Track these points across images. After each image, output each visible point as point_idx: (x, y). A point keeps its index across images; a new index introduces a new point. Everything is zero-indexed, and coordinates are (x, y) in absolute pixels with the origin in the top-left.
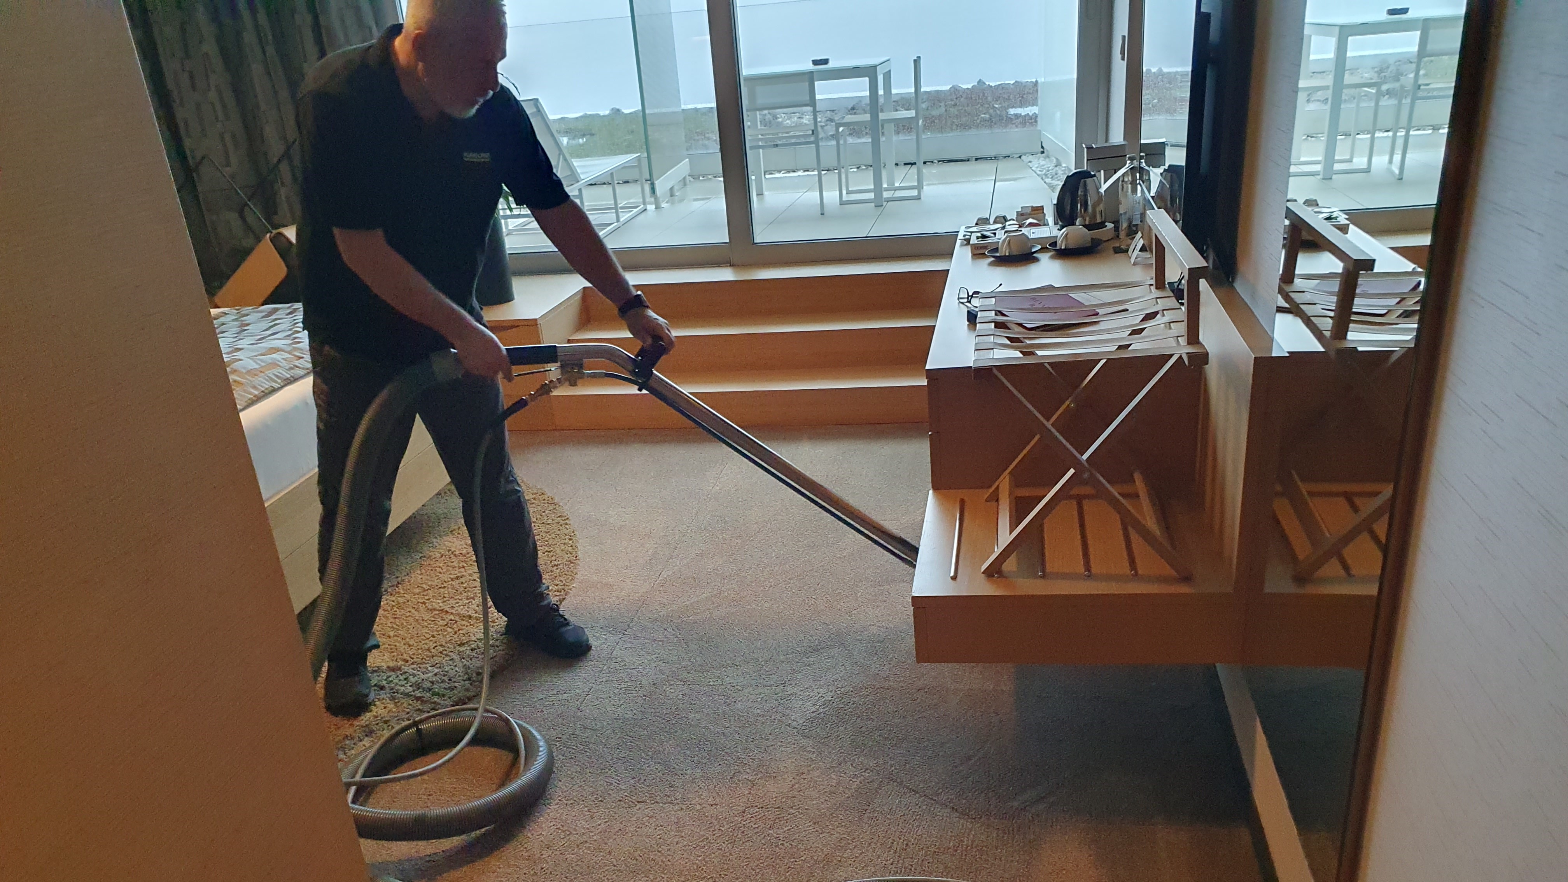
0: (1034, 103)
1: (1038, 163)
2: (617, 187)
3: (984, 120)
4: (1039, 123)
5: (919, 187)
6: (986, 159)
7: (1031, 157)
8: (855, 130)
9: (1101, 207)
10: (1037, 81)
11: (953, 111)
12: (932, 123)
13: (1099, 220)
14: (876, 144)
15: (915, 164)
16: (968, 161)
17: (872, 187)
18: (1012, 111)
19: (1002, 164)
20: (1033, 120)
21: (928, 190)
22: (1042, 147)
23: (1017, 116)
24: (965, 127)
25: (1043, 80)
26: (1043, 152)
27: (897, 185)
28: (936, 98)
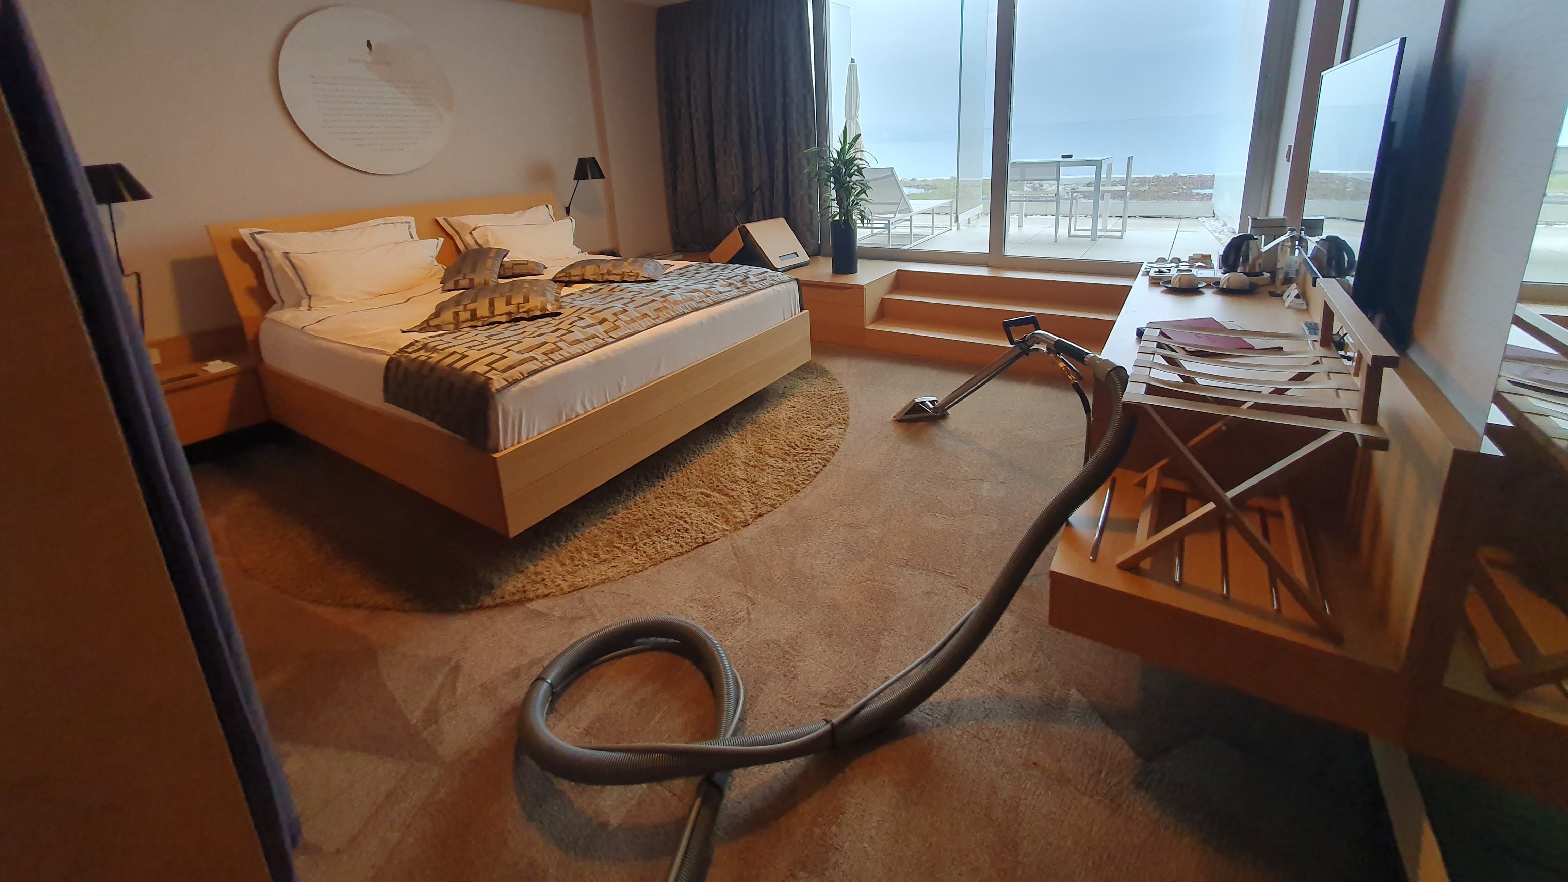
0: (1212, 188)
1: (1210, 223)
2: (935, 215)
3: (1174, 195)
4: (1213, 199)
5: (1123, 231)
6: (1173, 218)
7: (1205, 218)
8: (1086, 195)
9: (1260, 261)
10: (1214, 175)
11: (1155, 189)
12: (1137, 195)
13: (1257, 270)
14: (1096, 205)
15: (1121, 217)
16: (1160, 218)
17: (1090, 228)
18: (1194, 191)
19: (1183, 221)
20: (1210, 197)
21: (1128, 234)
22: (1214, 214)
23: (1198, 194)
24: (1162, 198)
25: (1218, 175)
26: (1214, 217)
27: (1108, 228)
28: (1143, 181)
